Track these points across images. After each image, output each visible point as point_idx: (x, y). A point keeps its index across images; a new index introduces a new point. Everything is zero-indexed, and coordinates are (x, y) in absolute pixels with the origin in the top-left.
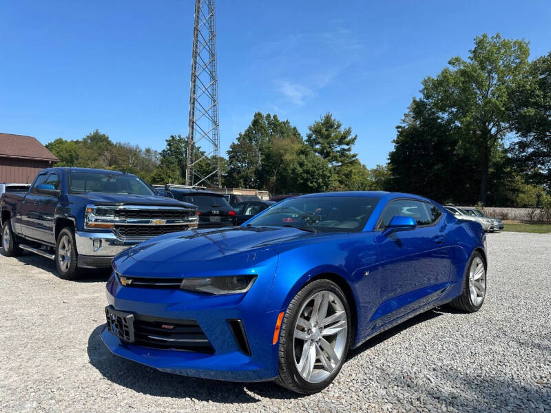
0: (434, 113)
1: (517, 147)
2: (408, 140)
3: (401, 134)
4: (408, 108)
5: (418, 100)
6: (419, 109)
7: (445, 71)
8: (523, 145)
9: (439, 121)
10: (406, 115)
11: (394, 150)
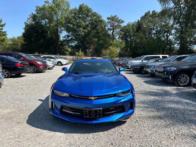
0: (40, 20)
1: (66, 36)
2: (30, 29)
3: (27, 26)
4: (29, 16)
5: (34, 14)
6: (34, 17)
7: (44, 5)
8: (68, 36)
9: (42, 23)
10: (28, 19)
11: (24, 32)
